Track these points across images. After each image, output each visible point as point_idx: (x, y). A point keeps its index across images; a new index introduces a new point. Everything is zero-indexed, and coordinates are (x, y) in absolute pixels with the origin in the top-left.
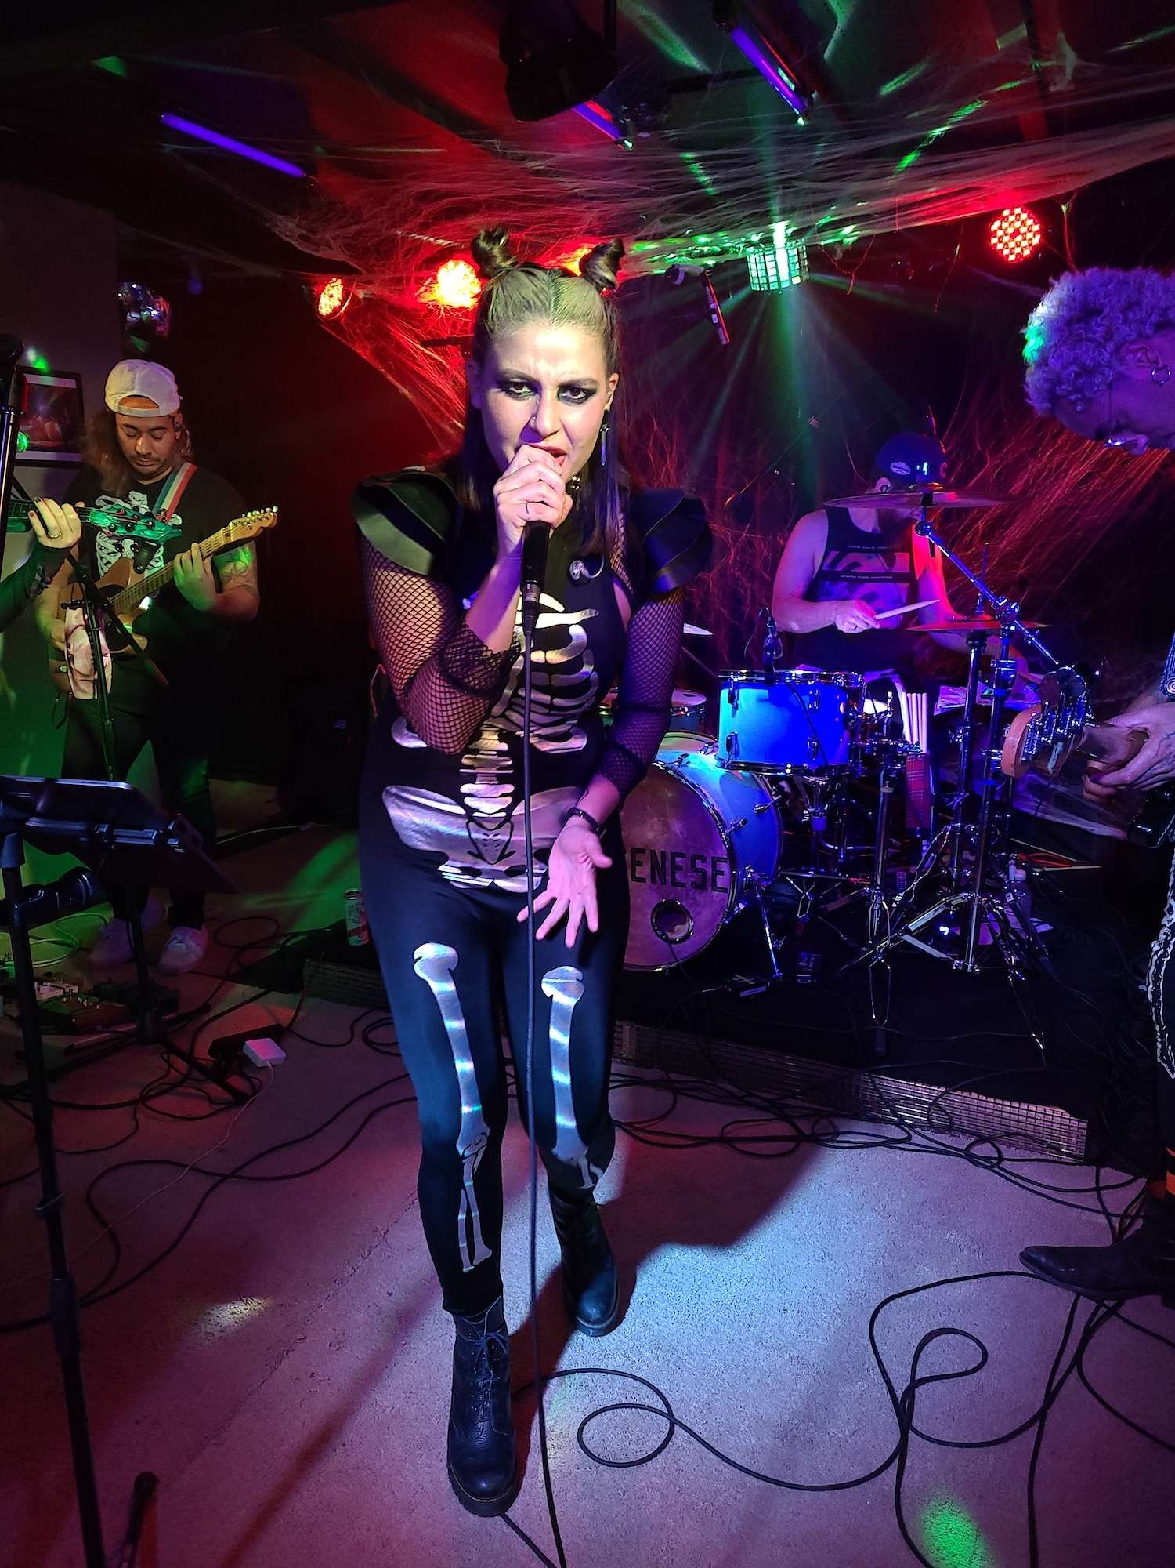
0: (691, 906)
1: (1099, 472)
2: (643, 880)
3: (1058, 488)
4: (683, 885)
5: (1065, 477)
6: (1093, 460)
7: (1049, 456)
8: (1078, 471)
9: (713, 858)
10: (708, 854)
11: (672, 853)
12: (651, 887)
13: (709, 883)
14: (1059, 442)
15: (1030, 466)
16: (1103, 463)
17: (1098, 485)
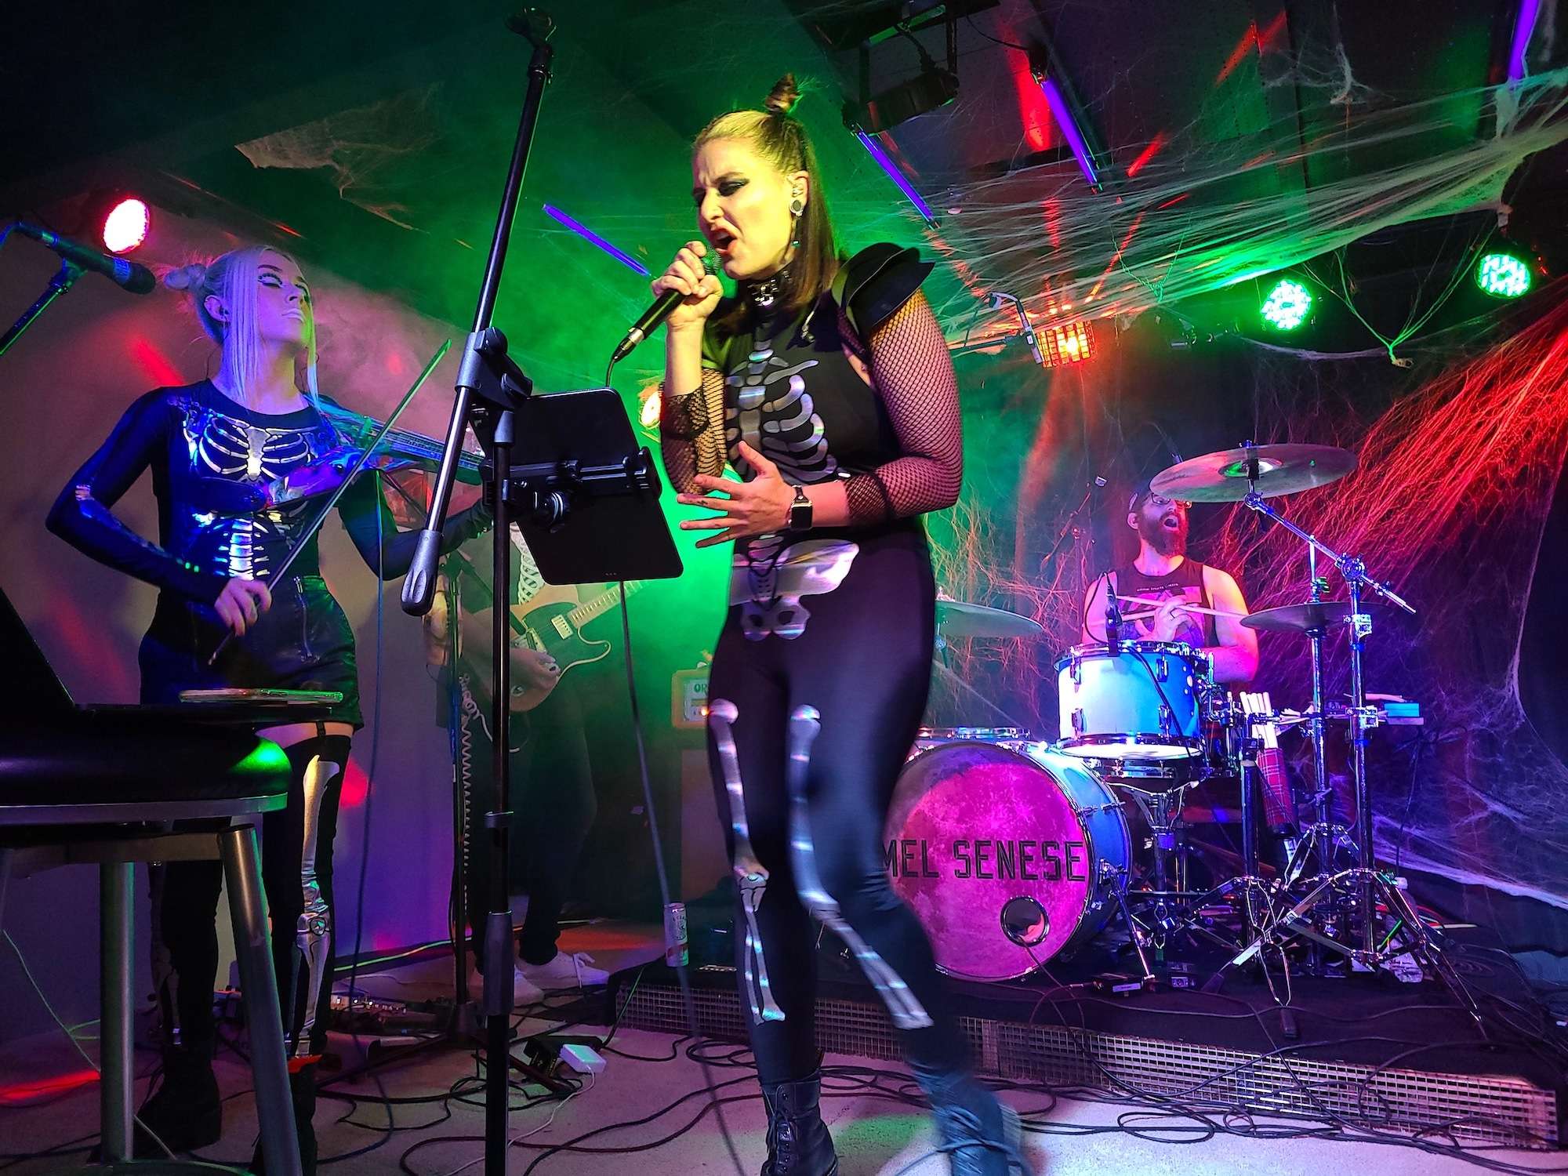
0: (1044, 900)
1: (1400, 508)
2: (988, 876)
3: (1361, 526)
4: (1033, 877)
5: (1366, 515)
6: (1391, 498)
7: (1348, 497)
8: (1378, 509)
9: (1066, 843)
10: (1060, 840)
11: (1020, 842)
12: (998, 883)
13: (1064, 872)
14: (1356, 485)
15: (1330, 510)
16: (1402, 500)
17: (1401, 519)
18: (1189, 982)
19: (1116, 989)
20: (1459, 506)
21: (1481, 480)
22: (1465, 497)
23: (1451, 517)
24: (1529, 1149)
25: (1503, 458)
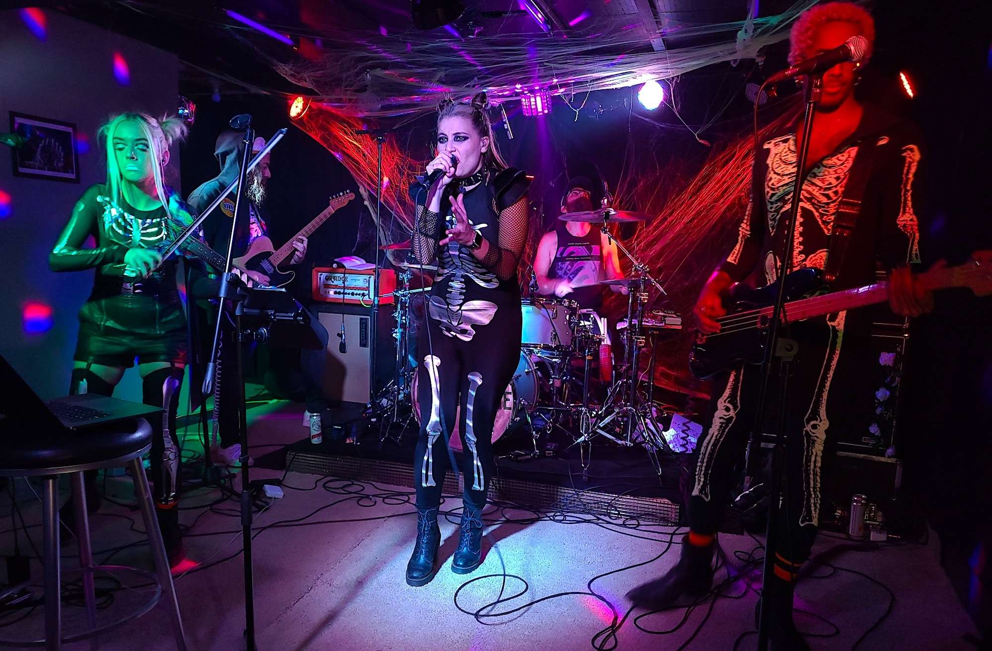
18: (553, 453)
19: (519, 458)
20: (721, 216)
21: (734, 204)
22: (725, 212)
23: (716, 223)
24: (667, 526)
25: (745, 193)
